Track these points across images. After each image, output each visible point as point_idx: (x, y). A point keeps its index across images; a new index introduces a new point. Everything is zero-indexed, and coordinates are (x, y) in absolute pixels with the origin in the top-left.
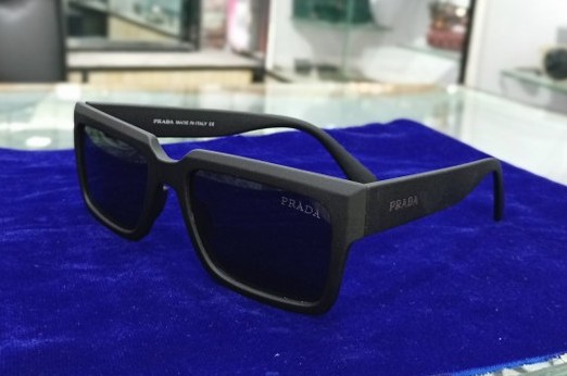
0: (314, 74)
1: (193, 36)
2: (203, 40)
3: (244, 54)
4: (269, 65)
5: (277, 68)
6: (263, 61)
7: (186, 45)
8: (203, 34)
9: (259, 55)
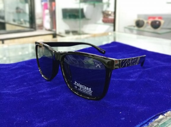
0: (71, 34)
1: (34, 27)
2: (37, 28)
3: (49, 30)
4: (57, 33)
5: (60, 33)
6: (55, 32)
7: (32, 29)
8: (37, 26)
9: (54, 30)
